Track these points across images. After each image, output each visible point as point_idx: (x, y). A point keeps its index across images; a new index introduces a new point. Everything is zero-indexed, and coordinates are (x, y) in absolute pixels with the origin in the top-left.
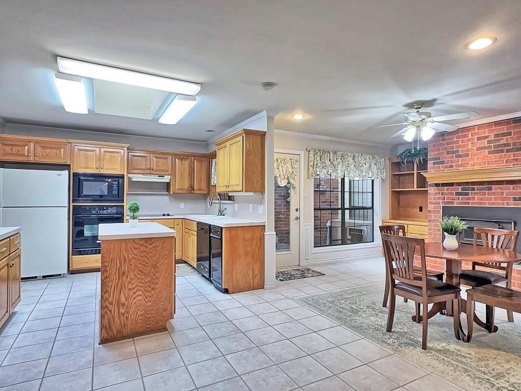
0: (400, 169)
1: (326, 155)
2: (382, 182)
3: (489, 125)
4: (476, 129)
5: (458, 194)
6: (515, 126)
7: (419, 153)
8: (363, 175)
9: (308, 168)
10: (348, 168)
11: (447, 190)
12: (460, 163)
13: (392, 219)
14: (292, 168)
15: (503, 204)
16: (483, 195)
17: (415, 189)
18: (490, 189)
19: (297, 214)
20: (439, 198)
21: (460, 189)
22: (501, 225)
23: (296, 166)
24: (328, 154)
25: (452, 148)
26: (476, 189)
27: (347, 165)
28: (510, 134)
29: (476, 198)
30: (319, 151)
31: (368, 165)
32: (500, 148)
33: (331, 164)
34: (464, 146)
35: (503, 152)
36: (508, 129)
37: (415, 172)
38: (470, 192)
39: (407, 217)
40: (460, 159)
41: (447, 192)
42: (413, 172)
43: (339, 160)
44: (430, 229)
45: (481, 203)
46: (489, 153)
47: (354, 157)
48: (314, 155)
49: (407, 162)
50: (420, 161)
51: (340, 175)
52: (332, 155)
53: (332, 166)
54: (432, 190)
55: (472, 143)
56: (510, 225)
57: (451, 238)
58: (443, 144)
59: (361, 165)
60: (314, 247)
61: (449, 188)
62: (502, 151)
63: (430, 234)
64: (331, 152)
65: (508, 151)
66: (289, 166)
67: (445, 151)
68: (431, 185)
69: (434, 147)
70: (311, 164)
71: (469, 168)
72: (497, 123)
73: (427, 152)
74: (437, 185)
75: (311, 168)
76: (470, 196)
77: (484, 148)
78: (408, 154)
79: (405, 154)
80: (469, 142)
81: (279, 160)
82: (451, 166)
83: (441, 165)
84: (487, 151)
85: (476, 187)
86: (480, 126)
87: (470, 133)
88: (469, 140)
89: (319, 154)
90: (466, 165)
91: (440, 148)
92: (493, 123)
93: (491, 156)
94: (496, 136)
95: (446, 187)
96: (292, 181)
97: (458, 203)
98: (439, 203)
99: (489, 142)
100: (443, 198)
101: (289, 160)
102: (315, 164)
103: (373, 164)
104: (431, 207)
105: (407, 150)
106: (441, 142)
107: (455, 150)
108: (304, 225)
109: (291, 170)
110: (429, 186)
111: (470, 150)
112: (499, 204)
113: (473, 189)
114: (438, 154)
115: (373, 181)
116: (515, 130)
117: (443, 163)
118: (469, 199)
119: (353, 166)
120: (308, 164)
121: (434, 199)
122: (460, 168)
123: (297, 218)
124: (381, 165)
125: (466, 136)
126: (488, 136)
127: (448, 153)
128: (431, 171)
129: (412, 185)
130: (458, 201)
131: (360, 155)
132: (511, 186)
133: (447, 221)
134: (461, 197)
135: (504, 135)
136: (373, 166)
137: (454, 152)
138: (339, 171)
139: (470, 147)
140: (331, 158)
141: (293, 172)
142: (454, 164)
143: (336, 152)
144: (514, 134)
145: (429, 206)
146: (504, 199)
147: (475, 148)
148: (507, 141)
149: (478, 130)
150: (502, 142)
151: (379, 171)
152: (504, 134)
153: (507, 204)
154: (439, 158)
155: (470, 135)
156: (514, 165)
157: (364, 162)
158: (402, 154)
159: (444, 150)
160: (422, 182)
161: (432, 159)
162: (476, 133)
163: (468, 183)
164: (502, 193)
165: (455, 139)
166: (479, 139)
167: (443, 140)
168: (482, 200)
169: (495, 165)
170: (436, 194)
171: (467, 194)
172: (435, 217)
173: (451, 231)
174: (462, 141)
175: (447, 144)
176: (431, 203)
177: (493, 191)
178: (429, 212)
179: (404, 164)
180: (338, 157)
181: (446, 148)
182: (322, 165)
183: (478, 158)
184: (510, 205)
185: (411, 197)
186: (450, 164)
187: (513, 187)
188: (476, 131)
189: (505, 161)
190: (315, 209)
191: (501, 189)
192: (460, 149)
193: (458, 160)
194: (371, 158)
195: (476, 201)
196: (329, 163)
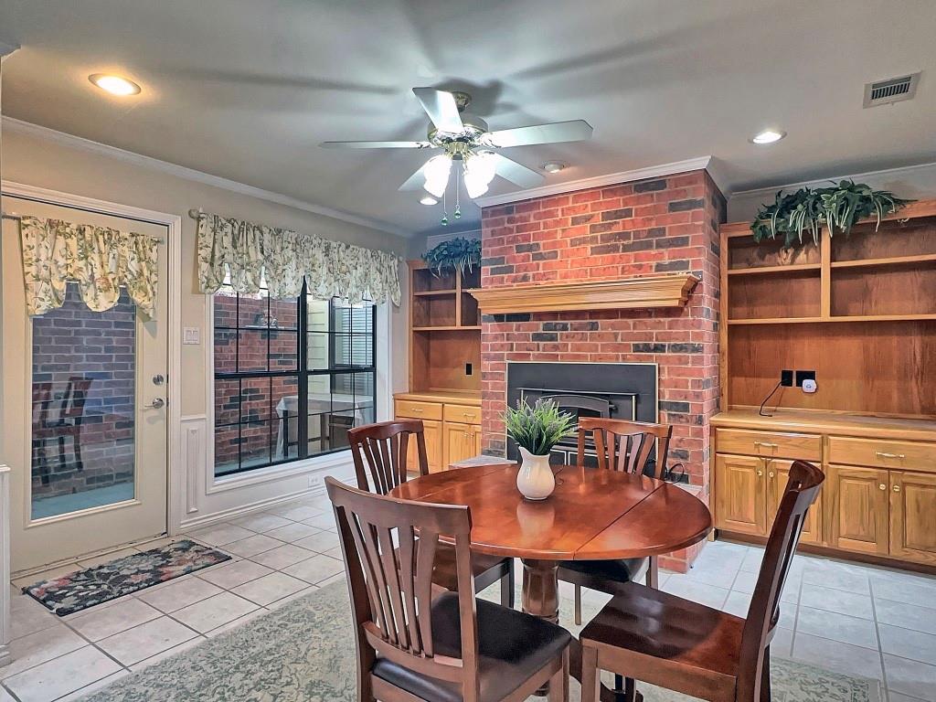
0: (430, 285)
1: (251, 236)
2: (393, 311)
3: (592, 193)
4: (571, 200)
5: (537, 337)
6: (639, 198)
7: (466, 252)
8: (350, 294)
9: (196, 266)
10: (313, 274)
11: (518, 329)
12: (541, 271)
13: (415, 392)
14: (140, 260)
15: (617, 359)
16: (581, 340)
17: (459, 327)
18: (594, 327)
19: (159, 391)
20: (502, 345)
21: (540, 327)
22: (613, 401)
23: (154, 256)
24: (257, 232)
25: (527, 238)
26: (569, 326)
27: (310, 266)
28: (628, 213)
29: (570, 347)
30: (229, 222)
31: (360, 270)
32: (613, 242)
33: (267, 258)
34: (549, 235)
35: (618, 251)
36: (625, 204)
37: (458, 292)
38: (559, 333)
39: (444, 387)
40: (541, 262)
41: (516, 333)
42: (453, 291)
43: (289, 253)
44: (484, 414)
45: (578, 357)
46: (594, 251)
47: (328, 249)
48: (214, 231)
49: (442, 269)
50: (467, 268)
51: (293, 289)
52: (267, 237)
53: (268, 264)
54: (488, 329)
55: (563, 230)
56: (628, 402)
57: (538, 464)
58: (511, 230)
59: (344, 268)
60: (216, 475)
61: (520, 325)
62: (615, 249)
63: (484, 424)
64: (264, 229)
65: (626, 248)
66: (128, 254)
67: (514, 246)
68: (488, 319)
69: (493, 235)
70: (204, 253)
71: (558, 281)
72: (609, 190)
73: (480, 249)
74: (499, 318)
75: (204, 266)
76: (559, 342)
77: (583, 241)
78: (445, 252)
79: (438, 252)
80: (556, 226)
81: (88, 233)
82: (525, 278)
83: (506, 276)
84: (589, 246)
85: (569, 322)
86: (578, 194)
87: (560, 208)
88: (558, 223)
89: (229, 229)
90: (551, 276)
91: (505, 237)
92: (601, 190)
93: (595, 258)
94: (606, 216)
95: (514, 323)
96: (138, 298)
97: (537, 357)
98: (500, 357)
99: (593, 228)
100: (510, 346)
101: (127, 235)
102: (217, 255)
103: (373, 270)
104: (487, 366)
105: (443, 244)
106: (506, 225)
107: (532, 243)
108: (182, 421)
109: (133, 266)
110: (484, 321)
111: (561, 244)
112: (611, 358)
113: (565, 328)
114: (501, 250)
115: (374, 308)
116: (637, 207)
117: (509, 269)
118: (556, 348)
119: (325, 270)
120: (197, 255)
121: (493, 348)
122: (541, 282)
123: (158, 404)
124: (391, 273)
125: (550, 214)
126: (592, 216)
127: (519, 249)
128: (487, 288)
129: (452, 319)
130: (536, 352)
131: (343, 245)
132: (631, 321)
133: (529, 414)
134: (542, 343)
135: (618, 215)
136: (374, 274)
137: (530, 248)
138: (288, 280)
139: (559, 239)
140: (266, 242)
141: (141, 274)
142: (530, 274)
143: (279, 231)
144: (636, 215)
145: (484, 362)
146: (617, 348)
147: (568, 240)
148: (624, 228)
149: (573, 203)
150: (615, 230)
151: (386, 287)
152: (619, 213)
153: (624, 358)
154: (501, 260)
155: (560, 213)
156: (636, 277)
157: (353, 263)
158: (434, 251)
159: (512, 242)
160: (472, 311)
161: (490, 262)
162: (569, 209)
163: (554, 315)
164: (616, 336)
165: (532, 221)
166: (575, 221)
167: (510, 221)
168: (579, 350)
169: (603, 278)
170: (496, 337)
171: (553, 338)
172: (495, 385)
173: (538, 442)
174: (545, 223)
175: (519, 229)
176: (488, 358)
177: (599, 330)
178: (484, 375)
179: (437, 274)
180: (285, 245)
181: (515, 240)
182: (239, 261)
183: (573, 261)
184: (629, 360)
185: (453, 345)
186: (522, 274)
187: (634, 324)
188: (570, 205)
189: (620, 269)
190: (217, 376)
191: (613, 326)
192: (541, 243)
193: (538, 265)
194: (370, 256)
195: (569, 352)
196: (260, 257)
